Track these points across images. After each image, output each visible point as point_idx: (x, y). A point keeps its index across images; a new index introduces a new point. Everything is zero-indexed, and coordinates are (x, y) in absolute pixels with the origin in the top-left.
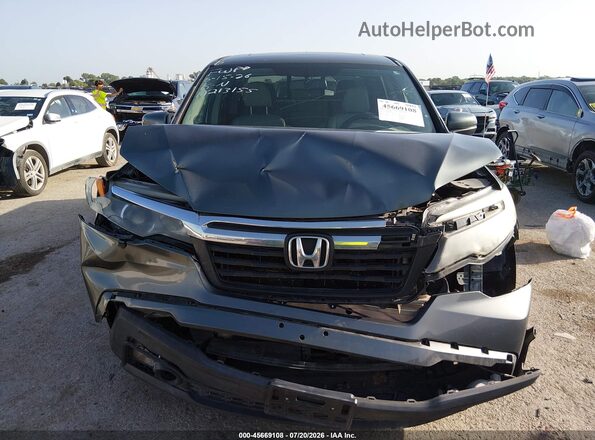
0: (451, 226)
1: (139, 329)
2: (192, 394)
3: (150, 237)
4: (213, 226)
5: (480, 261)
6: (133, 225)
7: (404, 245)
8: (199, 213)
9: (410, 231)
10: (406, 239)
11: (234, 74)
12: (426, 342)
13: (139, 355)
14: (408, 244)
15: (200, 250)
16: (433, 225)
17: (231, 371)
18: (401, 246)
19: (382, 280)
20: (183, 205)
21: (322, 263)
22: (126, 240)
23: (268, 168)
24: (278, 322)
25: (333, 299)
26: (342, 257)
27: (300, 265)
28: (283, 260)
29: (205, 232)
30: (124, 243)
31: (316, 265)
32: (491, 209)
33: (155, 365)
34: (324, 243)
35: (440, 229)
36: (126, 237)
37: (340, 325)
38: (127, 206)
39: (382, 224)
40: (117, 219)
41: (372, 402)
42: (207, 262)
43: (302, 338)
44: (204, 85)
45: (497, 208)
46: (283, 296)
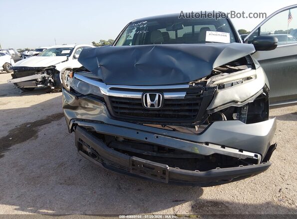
0: (222, 87)
1: (83, 134)
2: (104, 164)
3: (88, 95)
4: (112, 89)
5: (239, 105)
6: (81, 90)
7: (197, 96)
8: (107, 84)
9: (200, 89)
10: (198, 93)
11: (139, 26)
12: (207, 144)
13: (85, 147)
14: (199, 96)
15: (107, 100)
16: (212, 86)
17: (116, 152)
18: (195, 97)
19: (187, 114)
20: (101, 81)
21: (159, 105)
22: (78, 96)
23: (137, 63)
24: (136, 131)
25: (164, 122)
26: (168, 103)
27: (149, 107)
28: (141, 104)
29: (108, 91)
30: (77, 98)
31: (156, 107)
32: (248, 78)
33: (88, 150)
34: (159, 96)
35: (216, 87)
36: (79, 95)
37: (165, 134)
38: (79, 82)
39: (187, 86)
40: (75, 87)
41: (177, 170)
42: (109, 106)
43: (146, 138)
44: (126, 31)
45: (252, 78)
46: (141, 121)
